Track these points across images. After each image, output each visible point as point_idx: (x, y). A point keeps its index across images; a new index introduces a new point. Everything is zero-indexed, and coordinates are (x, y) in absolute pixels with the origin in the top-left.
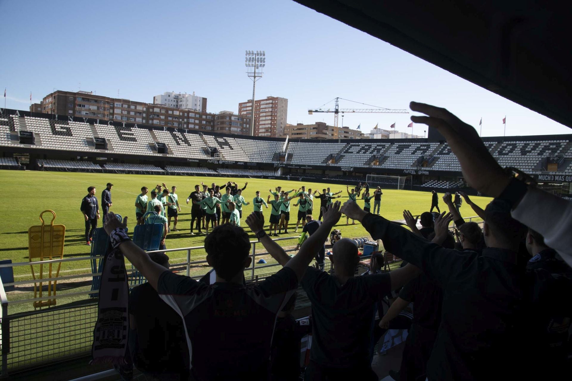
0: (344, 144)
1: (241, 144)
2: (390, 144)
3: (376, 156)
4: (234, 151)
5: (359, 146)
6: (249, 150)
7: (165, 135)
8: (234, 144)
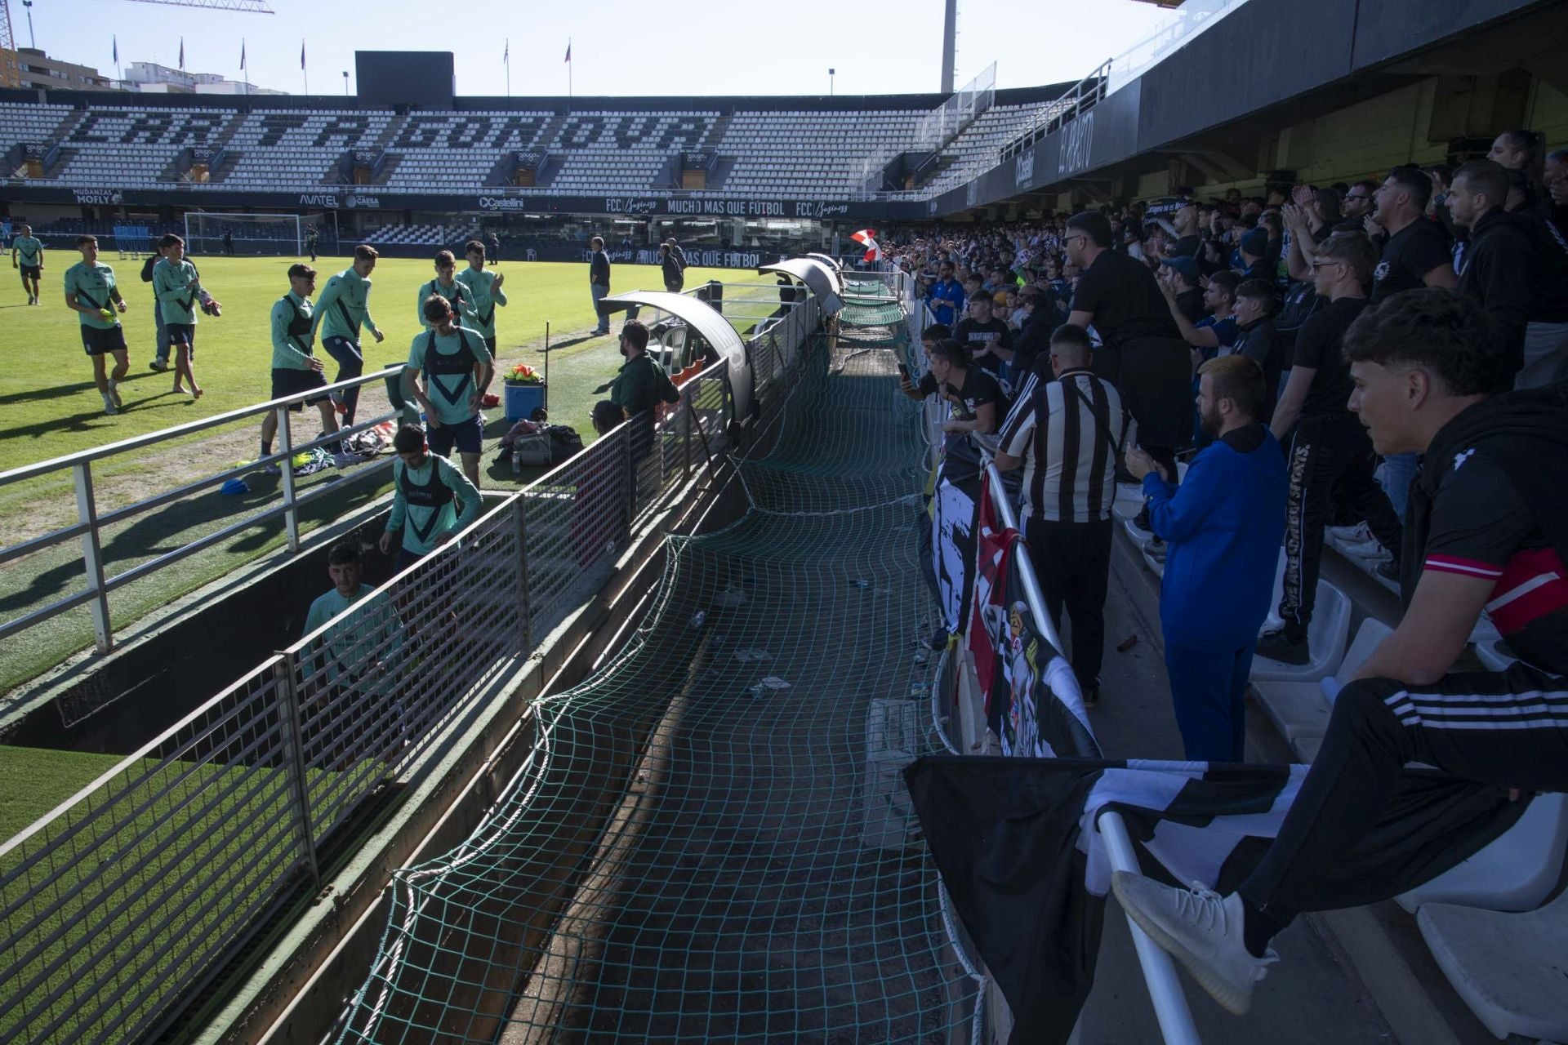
0: (65, 107)
2: (235, 111)
3: (197, 153)
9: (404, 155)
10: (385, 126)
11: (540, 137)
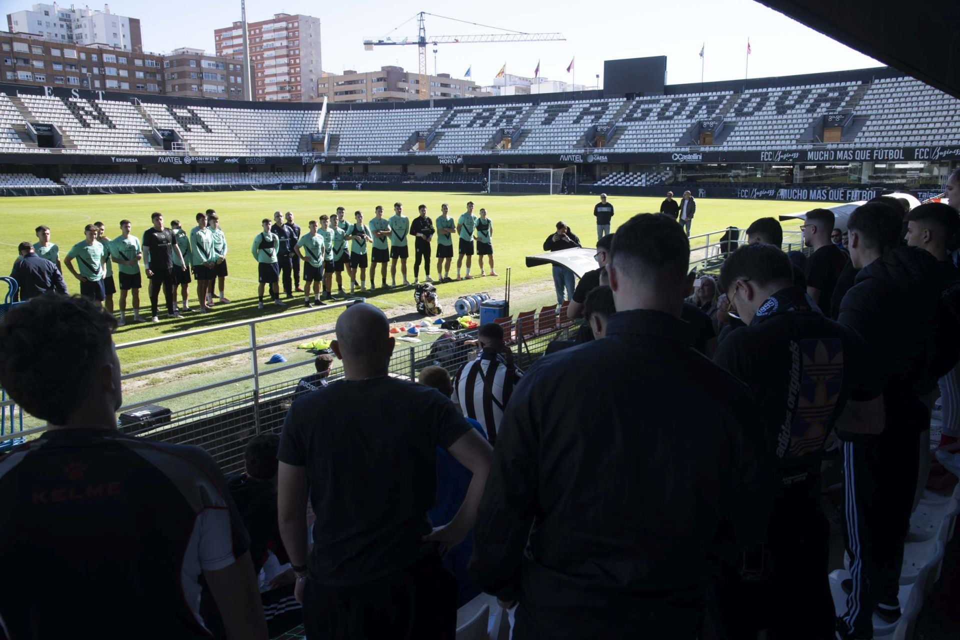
0: (442, 109)
1: (228, 120)
2: (531, 104)
3: (506, 131)
4: (213, 135)
5: (470, 111)
6: (245, 132)
7: (50, 106)
8: (212, 120)
9: (627, 127)
10: (618, 108)
11: (720, 110)
